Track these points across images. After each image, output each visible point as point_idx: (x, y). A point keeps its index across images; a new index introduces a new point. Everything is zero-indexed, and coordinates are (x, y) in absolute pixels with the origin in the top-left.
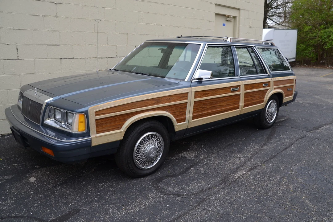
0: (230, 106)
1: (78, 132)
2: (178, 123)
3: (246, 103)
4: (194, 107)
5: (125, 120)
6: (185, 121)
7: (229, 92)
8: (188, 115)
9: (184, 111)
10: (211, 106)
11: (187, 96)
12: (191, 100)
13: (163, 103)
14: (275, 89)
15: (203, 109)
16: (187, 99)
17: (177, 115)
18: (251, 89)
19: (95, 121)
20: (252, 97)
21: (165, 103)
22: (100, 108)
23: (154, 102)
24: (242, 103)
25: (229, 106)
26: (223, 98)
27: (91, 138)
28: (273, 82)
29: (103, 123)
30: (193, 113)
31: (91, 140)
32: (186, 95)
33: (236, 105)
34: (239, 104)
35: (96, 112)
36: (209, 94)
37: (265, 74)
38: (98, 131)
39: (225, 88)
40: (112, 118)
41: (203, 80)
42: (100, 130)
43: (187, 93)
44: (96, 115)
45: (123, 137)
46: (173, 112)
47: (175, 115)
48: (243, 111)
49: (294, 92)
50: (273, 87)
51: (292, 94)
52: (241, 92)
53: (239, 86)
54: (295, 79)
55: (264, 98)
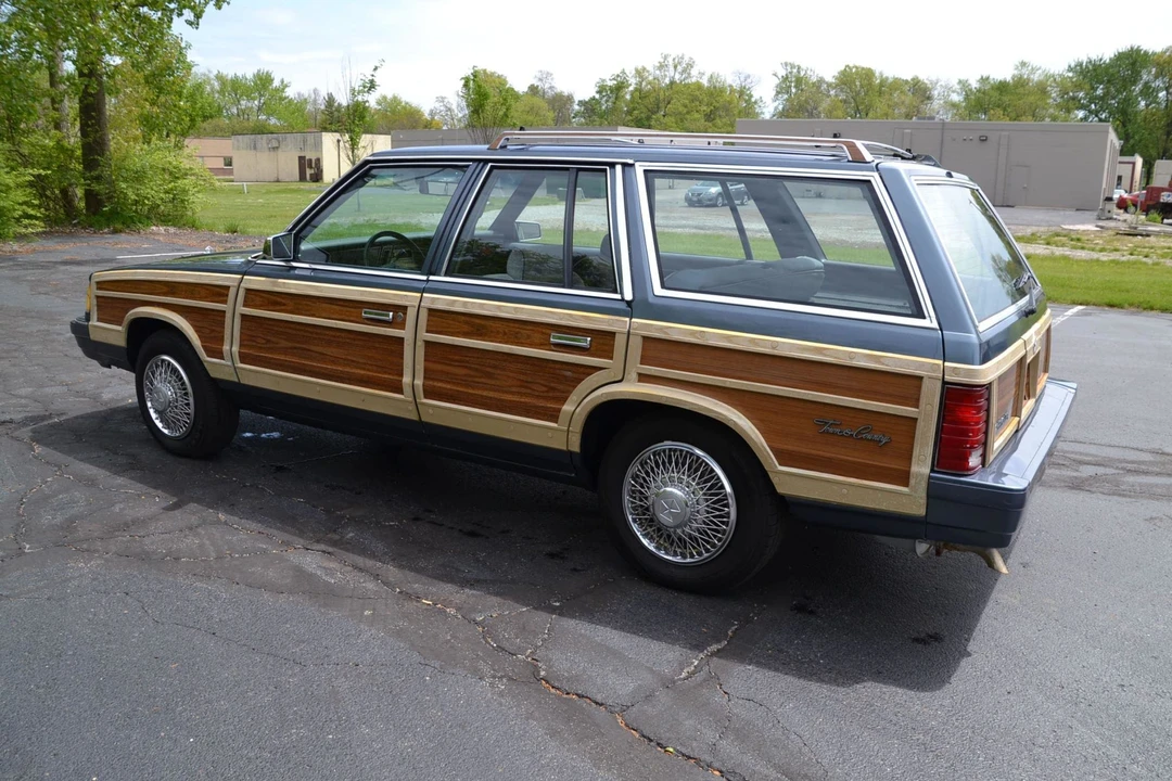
0: (363, 369)
2: (207, 355)
3: (437, 384)
4: (241, 328)
6: (224, 359)
8: (227, 344)
9: (221, 332)
10: (290, 344)
12: (235, 310)
14: (643, 377)
15: (268, 345)
17: (205, 335)
20: (476, 370)
21: (185, 298)
22: (101, 277)
24: (413, 377)
27: (88, 326)
28: (638, 339)
29: (105, 306)
30: (240, 345)
32: (225, 291)
33: (385, 373)
35: (97, 282)
36: (284, 305)
38: (99, 316)
40: (111, 301)
42: (102, 317)
43: (228, 288)
44: (98, 289)
46: (198, 324)
47: (201, 334)
48: (431, 411)
49: (921, 467)
50: (636, 367)
51: (903, 478)
52: (406, 334)
53: (404, 309)
54: (944, 383)
55: (564, 400)
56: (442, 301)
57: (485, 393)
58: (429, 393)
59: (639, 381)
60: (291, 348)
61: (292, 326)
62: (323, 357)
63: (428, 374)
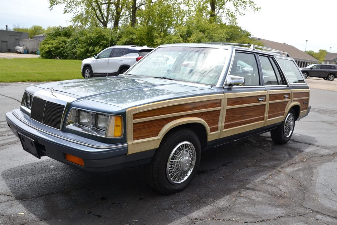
0: (257, 117)
1: (113, 138)
2: (211, 132)
3: (270, 114)
4: (226, 115)
5: (162, 126)
6: (217, 131)
7: (255, 102)
8: (220, 124)
9: (217, 120)
11: (220, 103)
12: (224, 108)
13: (198, 109)
15: (233, 119)
16: (220, 106)
17: (211, 123)
18: (275, 100)
19: (133, 125)
21: (201, 109)
22: (139, 110)
23: (190, 107)
24: (267, 114)
25: (255, 117)
26: (251, 108)
27: (128, 146)
28: (292, 93)
29: (140, 128)
31: (127, 148)
33: (261, 115)
34: (264, 115)
35: (134, 115)
36: (239, 102)
37: (284, 85)
38: (135, 137)
39: (253, 97)
40: (149, 123)
41: (234, 87)
42: (137, 137)
43: (221, 100)
44: (134, 118)
45: (159, 146)
46: (207, 119)
47: (209, 123)
48: (268, 122)
51: (307, 108)
52: (266, 102)
53: (265, 96)
55: (284, 110)
56: (271, 92)
58: (269, 117)
59: (293, 102)
61: (241, 109)
63: (269, 112)
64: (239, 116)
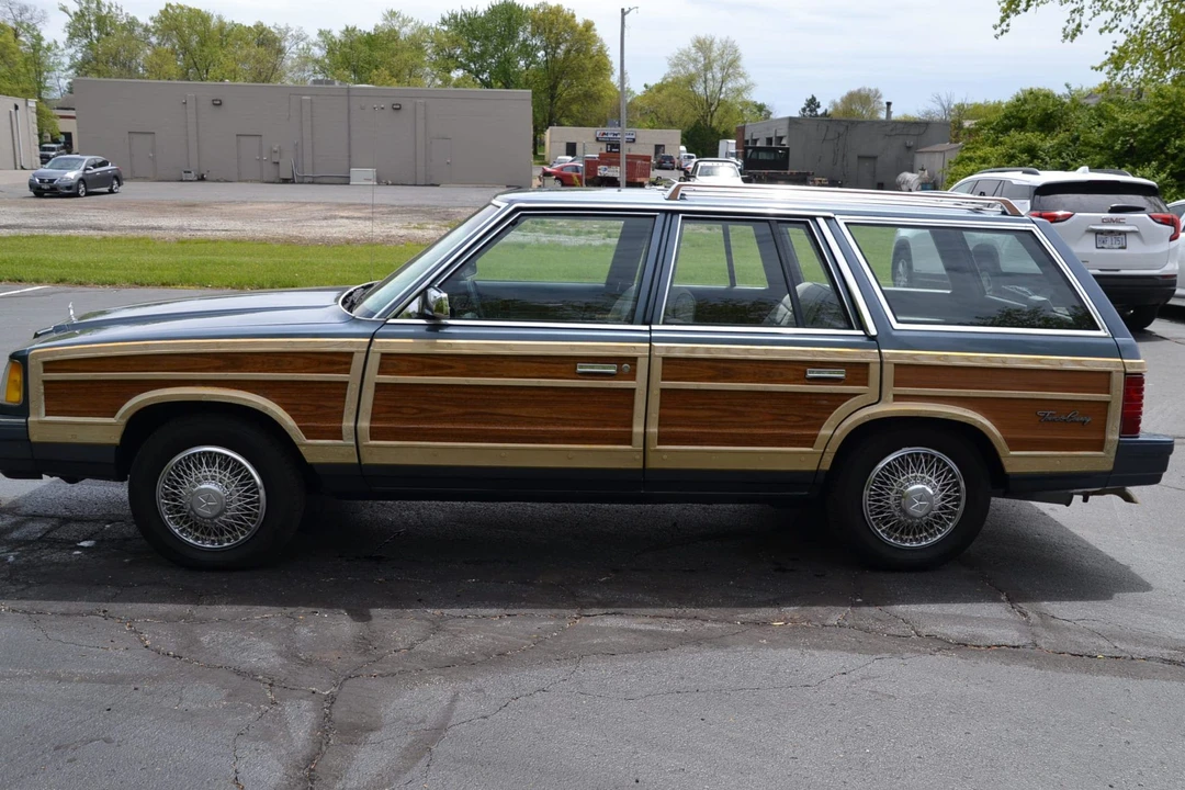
0: (574, 425)
1: (4, 403)
2: (308, 438)
4: (377, 399)
5: (128, 396)
6: (337, 439)
8: (348, 421)
9: (337, 407)
10: (461, 411)
11: (349, 363)
12: (363, 379)
14: (898, 398)
16: (348, 372)
17: (304, 413)
19: (43, 383)
21: (260, 371)
23: (218, 363)
24: (647, 426)
27: (27, 422)
28: (891, 366)
29: (63, 393)
30: (373, 420)
31: (27, 426)
32: (344, 359)
33: (607, 425)
34: (631, 426)
35: (45, 363)
36: (451, 367)
37: (852, 328)
38: (51, 409)
39: (542, 360)
40: (90, 386)
42: (55, 409)
43: (351, 354)
44: (45, 371)
45: (120, 439)
46: (289, 401)
47: (296, 413)
48: (665, 457)
49: (1113, 435)
50: (890, 390)
51: (1100, 445)
52: (639, 384)
53: (633, 360)
54: (1126, 374)
55: (820, 427)
56: (680, 350)
57: (734, 431)
58: (663, 439)
59: (894, 401)
60: (463, 414)
61: (465, 390)
62: (515, 419)
63: (662, 422)
64: (455, 411)
